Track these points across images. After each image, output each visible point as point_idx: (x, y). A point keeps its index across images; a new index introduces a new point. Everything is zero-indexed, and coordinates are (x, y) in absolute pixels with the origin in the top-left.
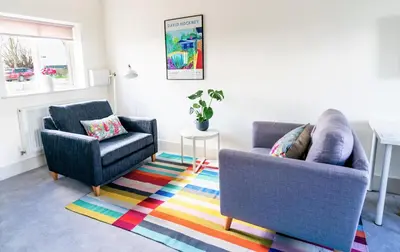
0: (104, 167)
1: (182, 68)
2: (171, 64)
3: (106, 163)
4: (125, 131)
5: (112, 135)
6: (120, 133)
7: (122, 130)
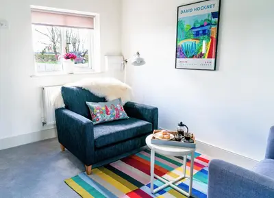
0: (96, 149)
1: (192, 57)
2: (181, 53)
3: (99, 145)
4: (126, 116)
5: (112, 118)
6: (121, 118)
7: (123, 114)
